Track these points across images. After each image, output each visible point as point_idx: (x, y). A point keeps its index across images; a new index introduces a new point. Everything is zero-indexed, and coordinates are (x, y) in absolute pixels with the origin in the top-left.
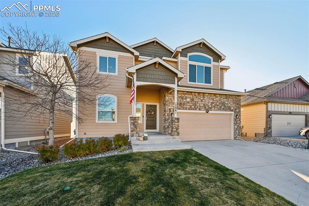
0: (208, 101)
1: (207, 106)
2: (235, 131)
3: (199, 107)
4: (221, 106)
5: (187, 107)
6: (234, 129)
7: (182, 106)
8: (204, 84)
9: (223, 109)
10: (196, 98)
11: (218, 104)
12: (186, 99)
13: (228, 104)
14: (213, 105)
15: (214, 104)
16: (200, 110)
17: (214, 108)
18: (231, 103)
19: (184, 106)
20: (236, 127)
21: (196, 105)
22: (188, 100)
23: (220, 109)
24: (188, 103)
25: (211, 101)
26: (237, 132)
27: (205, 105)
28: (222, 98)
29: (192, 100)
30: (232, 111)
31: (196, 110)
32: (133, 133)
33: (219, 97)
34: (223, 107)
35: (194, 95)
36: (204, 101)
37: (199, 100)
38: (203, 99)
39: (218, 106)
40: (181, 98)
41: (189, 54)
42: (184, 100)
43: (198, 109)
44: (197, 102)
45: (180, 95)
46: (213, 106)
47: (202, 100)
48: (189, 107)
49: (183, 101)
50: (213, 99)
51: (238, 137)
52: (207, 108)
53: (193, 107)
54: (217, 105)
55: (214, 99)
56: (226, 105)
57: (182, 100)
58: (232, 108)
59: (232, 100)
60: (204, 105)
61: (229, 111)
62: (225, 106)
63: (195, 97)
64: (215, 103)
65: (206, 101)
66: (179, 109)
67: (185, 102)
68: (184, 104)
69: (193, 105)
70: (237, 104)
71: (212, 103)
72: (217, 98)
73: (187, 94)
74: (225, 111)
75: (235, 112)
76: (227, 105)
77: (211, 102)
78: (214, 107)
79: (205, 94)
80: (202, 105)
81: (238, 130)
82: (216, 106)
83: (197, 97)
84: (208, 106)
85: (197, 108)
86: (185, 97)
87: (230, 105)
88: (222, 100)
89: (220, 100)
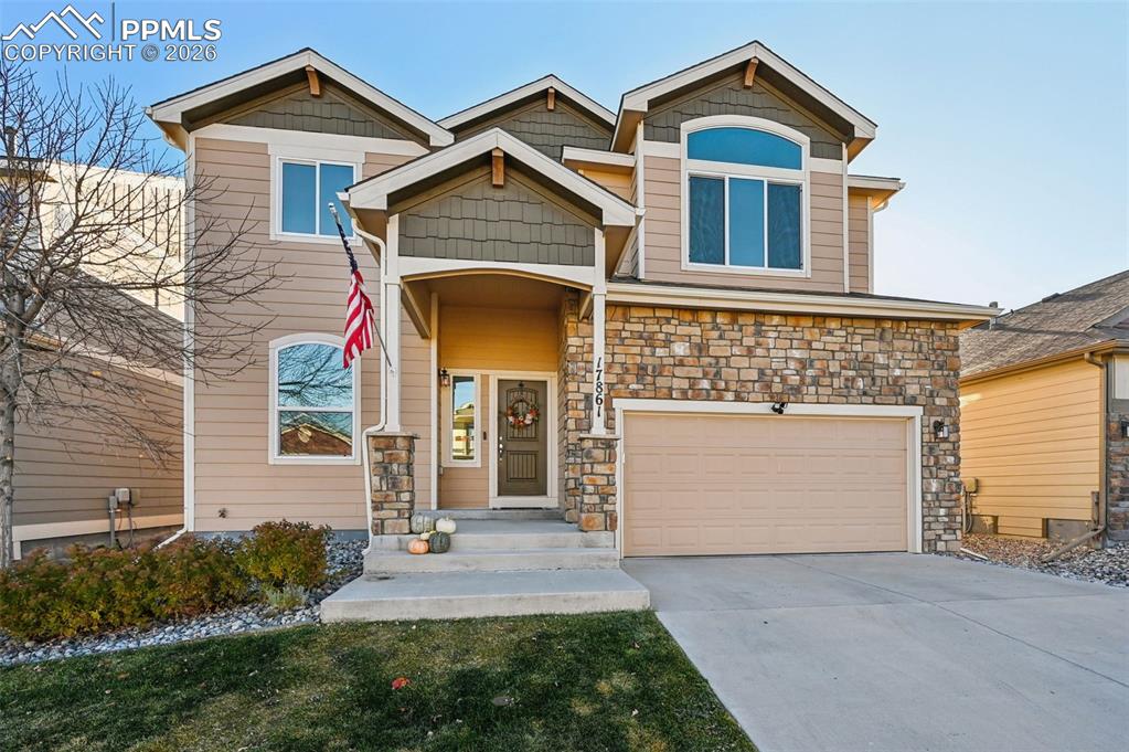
0: (782, 353)
1: (777, 379)
2: (928, 507)
3: (733, 386)
4: (854, 379)
5: (676, 383)
6: (923, 500)
7: (649, 379)
8: (765, 270)
9: (865, 394)
10: (721, 338)
11: (834, 367)
12: (667, 343)
13: (887, 367)
14: (810, 372)
15: (811, 366)
16: (738, 398)
17: (812, 389)
18: (908, 364)
19: (661, 381)
20: (934, 485)
21: (718, 374)
22: (680, 349)
23: (844, 395)
24: (681, 364)
25: (797, 354)
26: (942, 512)
27: (769, 372)
28: (858, 339)
29: (701, 349)
30: (912, 402)
31: (720, 399)
32: (383, 514)
33: (844, 333)
34: (860, 383)
35: (709, 326)
36: (759, 351)
37: (736, 350)
38: (758, 344)
39: (836, 381)
40: (642, 342)
41: (688, 127)
42: (660, 352)
43: (730, 396)
44: (723, 361)
45: (640, 327)
46: (808, 380)
47: (749, 347)
48: (685, 384)
49: (653, 355)
50: (810, 343)
51: (945, 537)
52: (777, 387)
53: (705, 384)
54: (832, 375)
55: (815, 345)
56: (878, 372)
57: (647, 351)
58: (913, 390)
59: (910, 345)
60: (762, 372)
61: (896, 404)
62: (873, 379)
63: (715, 334)
64: (817, 364)
65: (773, 353)
66: (635, 395)
67: (665, 361)
68: (658, 371)
69: (705, 375)
70: (941, 368)
71: (804, 364)
72: (829, 338)
73: (673, 322)
74: (875, 403)
75: (929, 409)
76: (884, 373)
77: (800, 361)
78: (816, 382)
79: (767, 320)
80: (754, 375)
81: (944, 503)
82: (827, 381)
83: (727, 335)
84: (784, 379)
85: (727, 390)
86: (661, 336)
87: (898, 372)
88: (858, 348)
89: (848, 347)
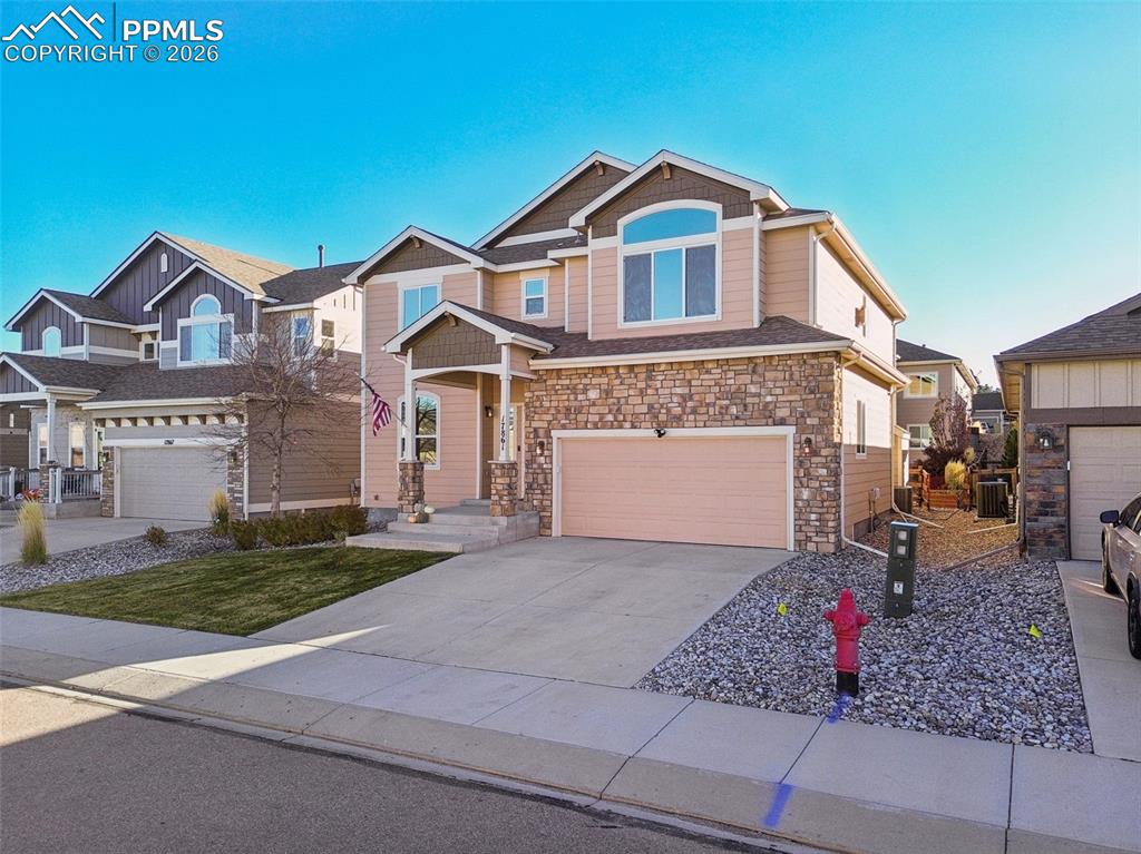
0: (667, 391)
1: (664, 411)
2: (799, 512)
3: (629, 418)
4: (727, 407)
5: (591, 418)
6: (795, 506)
7: (573, 416)
9: (737, 418)
10: (622, 384)
11: (710, 398)
12: (585, 391)
13: (759, 395)
14: (690, 404)
15: (691, 399)
16: (633, 427)
17: (692, 417)
18: (779, 391)
19: (580, 417)
20: (806, 494)
21: (619, 410)
22: (593, 394)
23: (721, 419)
24: (594, 404)
25: (679, 391)
26: (813, 517)
27: (656, 406)
28: (731, 374)
29: (608, 393)
30: (782, 422)
31: (621, 427)
33: (719, 371)
34: (734, 410)
35: (614, 376)
36: (649, 391)
37: (631, 392)
38: (648, 386)
39: (711, 409)
40: (569, 392)
42: (580, 397)
43: (628, 425)
44: (623, 401)
45: (568, 382)
46: (688, 410)
47: (641, 389)
48: (597, 418)
49: (576, 399)
50: (690, 381)
51: (815, 539)
52: (662, 417)
53: (610, 418)
54: (708, 405)
55: (694, 383)
56: (749, 400)
57: (572, 397)
58: (782, 413)
59: (780, 375)
60: (651, 407)
61: (767, 425)
62: (745, 405)
63: (618, 382)
64: (696, 398)
65: (660, 391)
66: (564, 427)
67: (584, 403)
68: (579, 411)
69: (610, 412)
70: (812, 392)
71: (685, 398)
72: (706, 376)
73: (590, 376)
74: (746, 425)
75: (800, 422)
76: (756, 400)
77: (682, 396)
78: (694, 411)
79: (656, 368)
80: (644, 409)
81: (814, 510)
82: (703, 410)
83: (626, 381)
84: (668, 410)
85: (625, 421)
86: (581, 386)
87: (769, 399)
88: (732, 381)
89: (723, 382)
